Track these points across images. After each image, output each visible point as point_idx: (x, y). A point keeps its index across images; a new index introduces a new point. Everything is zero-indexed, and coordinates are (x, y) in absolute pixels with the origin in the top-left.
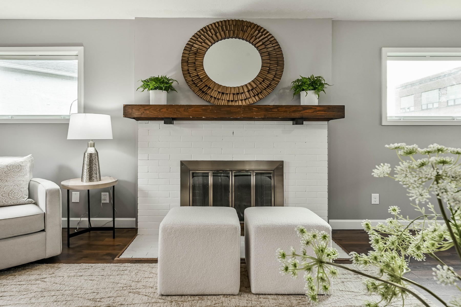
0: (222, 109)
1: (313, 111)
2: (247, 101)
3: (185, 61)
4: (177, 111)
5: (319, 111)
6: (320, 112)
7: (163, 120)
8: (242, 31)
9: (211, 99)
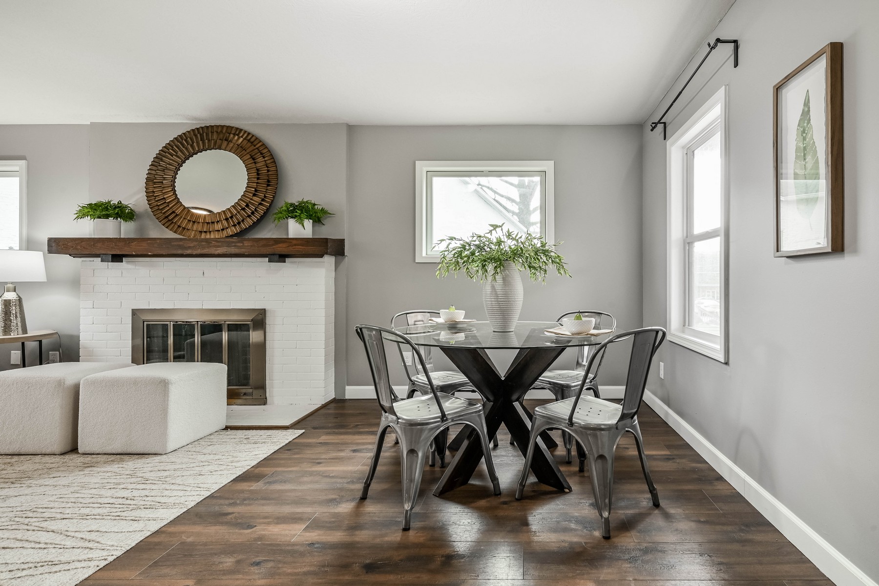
0: (173, 244)
1: (288, 245)
2: (225, 232)
3: (150, 180)
4: (116, 245)
5: (295, 245)
6: (297, 247)
7: (100, 257)
8: (226, 140)
9: (179, 229)
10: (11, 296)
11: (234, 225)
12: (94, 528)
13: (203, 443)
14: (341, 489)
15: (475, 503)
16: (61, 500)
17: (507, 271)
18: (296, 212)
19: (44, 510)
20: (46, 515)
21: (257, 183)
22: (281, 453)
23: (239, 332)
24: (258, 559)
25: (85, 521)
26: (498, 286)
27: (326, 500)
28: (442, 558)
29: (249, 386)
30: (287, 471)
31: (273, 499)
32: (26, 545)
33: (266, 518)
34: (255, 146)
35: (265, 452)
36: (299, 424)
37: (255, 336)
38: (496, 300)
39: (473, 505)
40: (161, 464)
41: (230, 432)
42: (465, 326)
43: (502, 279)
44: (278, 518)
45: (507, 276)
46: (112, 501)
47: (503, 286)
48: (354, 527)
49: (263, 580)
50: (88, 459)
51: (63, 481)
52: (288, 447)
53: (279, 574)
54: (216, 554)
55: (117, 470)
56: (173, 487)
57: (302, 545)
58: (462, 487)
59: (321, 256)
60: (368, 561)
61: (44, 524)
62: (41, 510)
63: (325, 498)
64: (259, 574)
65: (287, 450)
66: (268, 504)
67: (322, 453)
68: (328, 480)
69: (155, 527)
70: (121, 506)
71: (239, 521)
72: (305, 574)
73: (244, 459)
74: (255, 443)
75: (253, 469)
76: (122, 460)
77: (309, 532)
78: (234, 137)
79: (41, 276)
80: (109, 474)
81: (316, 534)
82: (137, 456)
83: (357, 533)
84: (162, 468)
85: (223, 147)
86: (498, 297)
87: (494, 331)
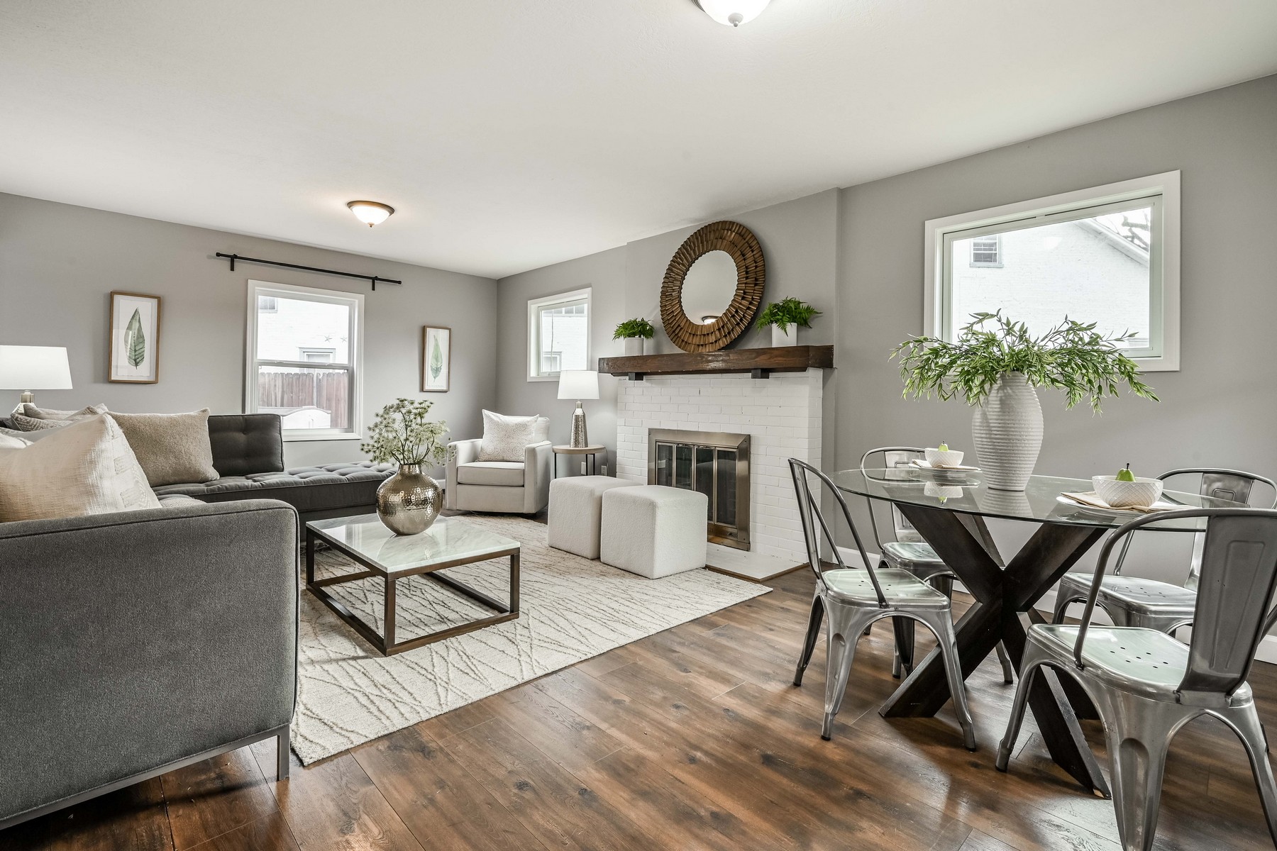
0: (677, 359)
2: (717, 344)
4: (638, 364)
7: (627, 375)
8: (721, 238)
9: (682, 344)
10: (579, 412)
11: (725, 336)
12: (589, 627)
13: (683, 577)
14: (780, 666)
15: (930, 747)
16: (580, 597)
17: (1008, 388)
18: (779, 315)
19: (569, 602)
20: (569, 606)
21: (746, 283)
22: (741, 607)
23: (727, 461)
24: (680, 703)
25: (586, 619)
26: (992, 413)
27: (760, 671)
28: (850, 789)
29: (734, 525)
30: (737, 628)
31: (714, 652)
32: (552, 624)
33: (701, 667)
34: (745, 240)
35: (727, 601)
36: (772, 581)
37: (740, 466)
38: (988, 436)
39: (925, 747)
40: (647, 588)
41: (708, 572)
42: (962, 475)
43: (998, 403)
44: (710, 672)
45: (1008, 396)
46: (606, 609)
47: (999, 414)
48: (773, 712)
49: (675, 724)
50: (605, 568)
51: (585, 582)
52: (750, 604)
53: (689, 725)
54: (652, 684)
55: (618, 584)
56: (646, 611)
57: (719, 707)
58: (923, 719)
59: (803, 369)
60: (769, 753)
61: (565, 613)
62: (566, 601)
63: (761, 669)
64: (674, 716)
65: (748, 606)
66: (709, 655)
67: (780, 620)
68: (770, 651)
69: (623, 641)
70: (610, 615)
71: (680, 662)
72: (709, 735)
73: (707, 603)
74: (723, 590)
75: (711, 616)
76: (624, 576)
77: (730, 697)
78: (727, 233)
79: (594, 394)
80: (612, 585)
81: (735, 702)
82: (634, 575)
83: (774, 718)
84: (645, 592)
85: (718, 246)
86: (992, 431)
87: (989, 488)
